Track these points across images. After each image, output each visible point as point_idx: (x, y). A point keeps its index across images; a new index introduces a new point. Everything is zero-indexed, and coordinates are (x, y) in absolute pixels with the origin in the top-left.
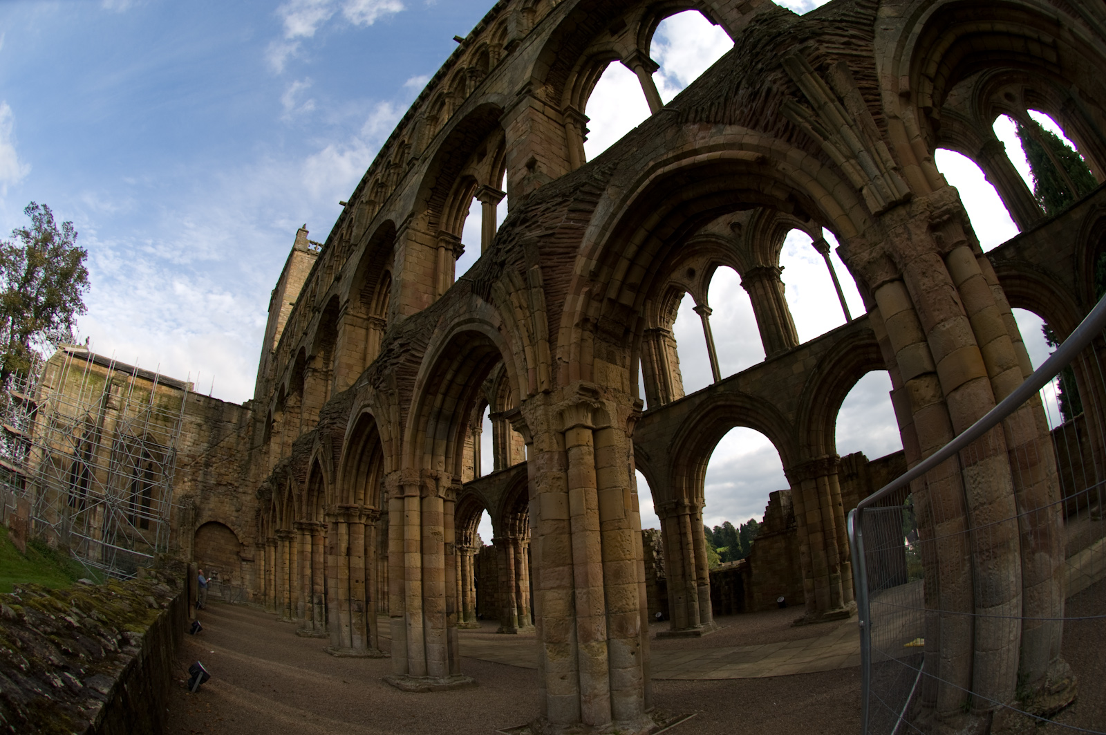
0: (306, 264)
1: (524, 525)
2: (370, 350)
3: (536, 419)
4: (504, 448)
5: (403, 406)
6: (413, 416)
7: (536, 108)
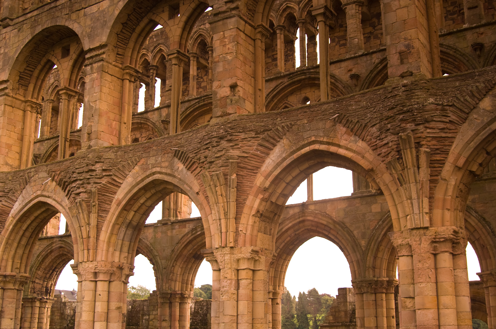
5: (100, 214)
6: (111, 224)
7: (241, 29)
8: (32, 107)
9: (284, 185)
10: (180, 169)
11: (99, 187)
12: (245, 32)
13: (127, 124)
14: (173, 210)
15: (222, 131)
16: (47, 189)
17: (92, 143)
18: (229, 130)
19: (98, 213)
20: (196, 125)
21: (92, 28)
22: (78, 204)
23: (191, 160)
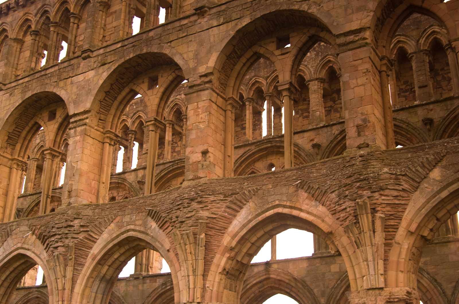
5: (76, 268)
6: (86, 277)
7: (213, 100)
8: (18, 165)
9: (249, 245)
10: (153, 227)
11: (76, 242)
12: (217, 104)
13: (105, 184)
14: (145, 265)
15: (193, 193)
16: (27, 242)
17: (72, 200)
18: (199, 192)
19: (74, 266)
20: (169, 186)
21: (77, 95)
22: (56, 257)
23: (164, 220)
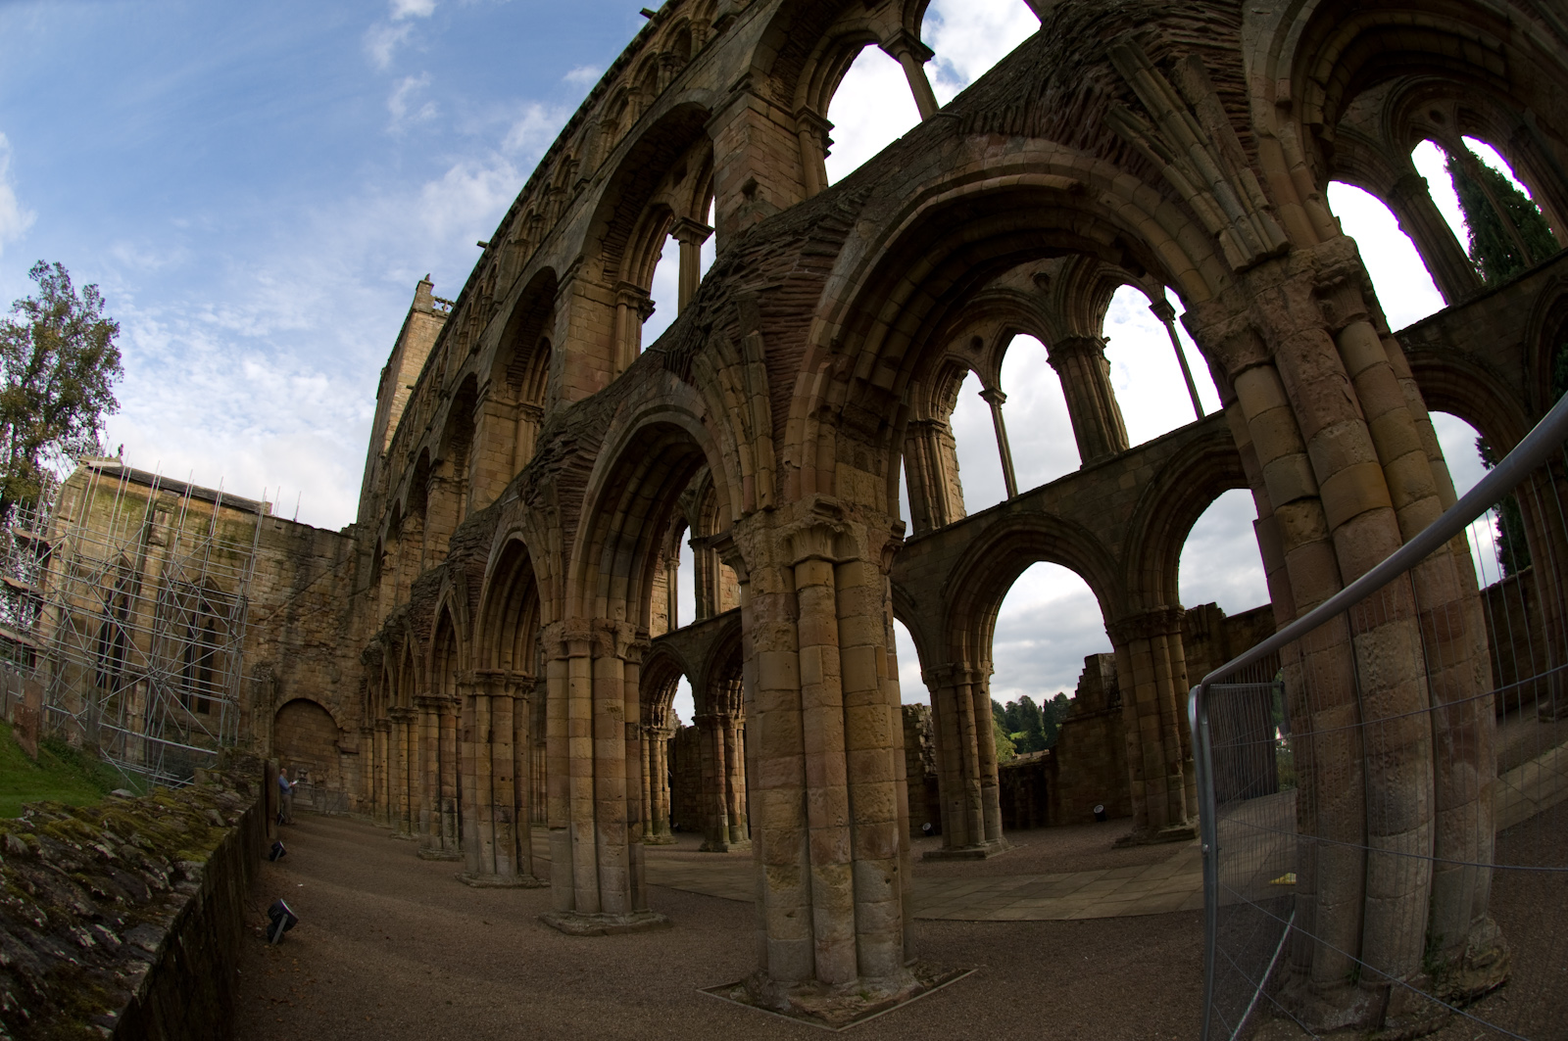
0: (430, 331)
1: (739, 697)
2: (521, 451)
3: (754, 547)
4: (710, 589)
5: (565, 530)
7: (758, 110)
8: (528, 414)
10: (674, 387)
11: (557, 477)
12: (771, 118)
16: (516, 517)
19: (562, 528)
21: (568, 248)
23: (687, 358)
